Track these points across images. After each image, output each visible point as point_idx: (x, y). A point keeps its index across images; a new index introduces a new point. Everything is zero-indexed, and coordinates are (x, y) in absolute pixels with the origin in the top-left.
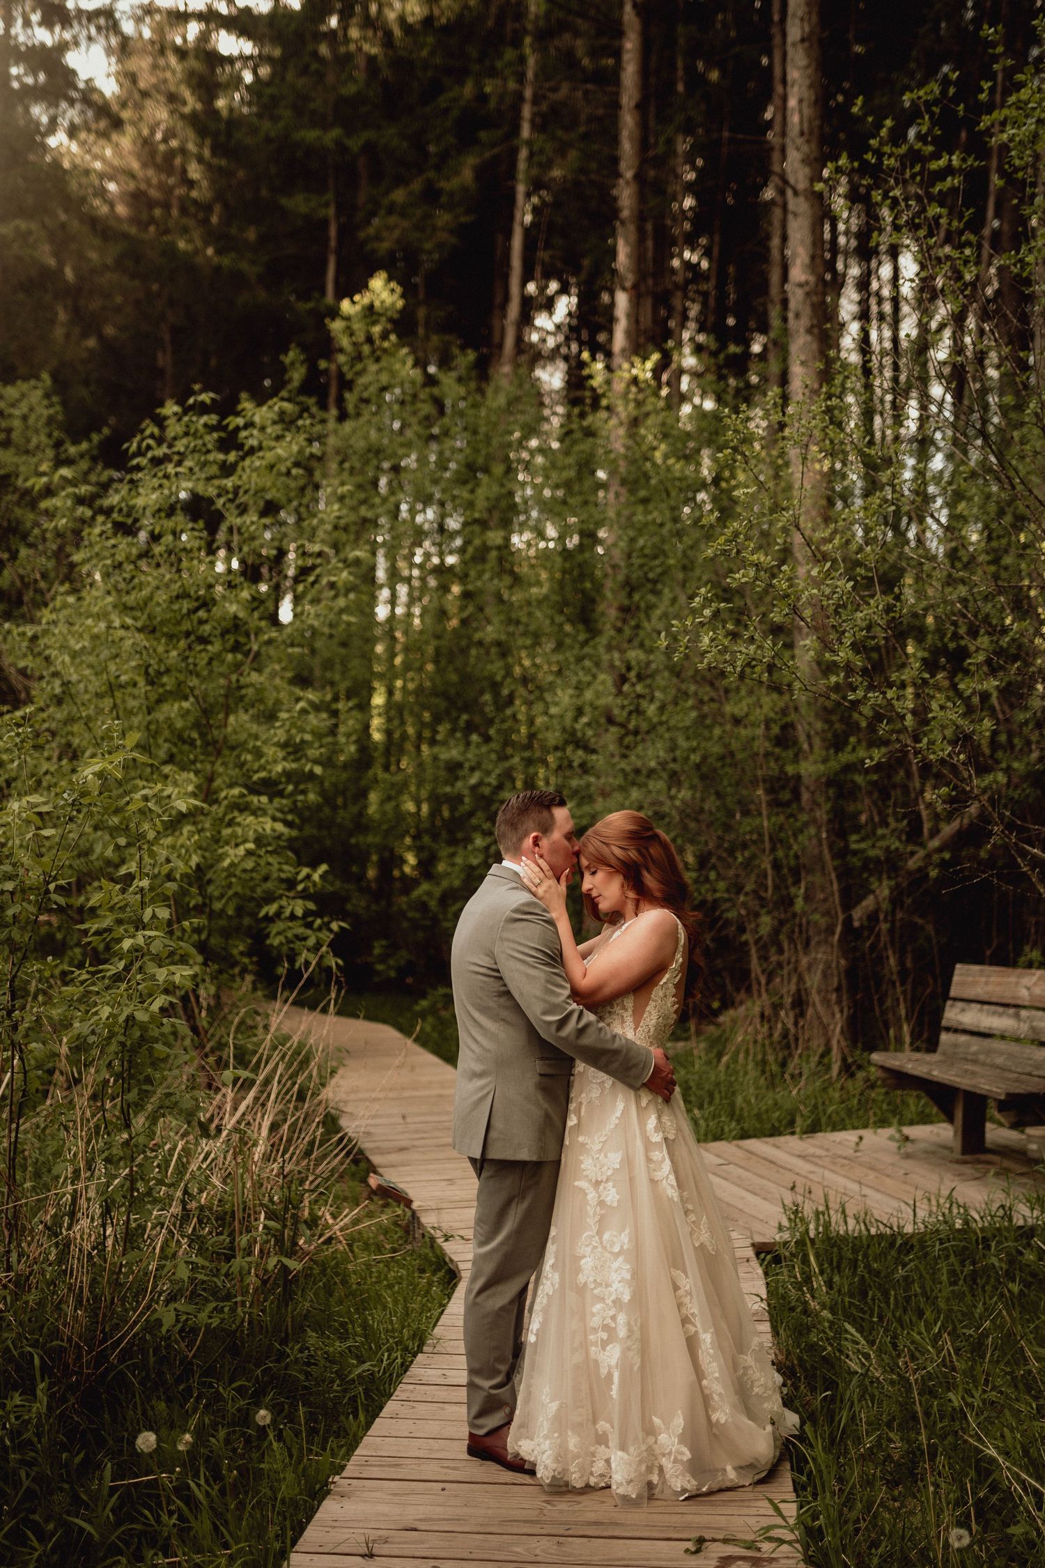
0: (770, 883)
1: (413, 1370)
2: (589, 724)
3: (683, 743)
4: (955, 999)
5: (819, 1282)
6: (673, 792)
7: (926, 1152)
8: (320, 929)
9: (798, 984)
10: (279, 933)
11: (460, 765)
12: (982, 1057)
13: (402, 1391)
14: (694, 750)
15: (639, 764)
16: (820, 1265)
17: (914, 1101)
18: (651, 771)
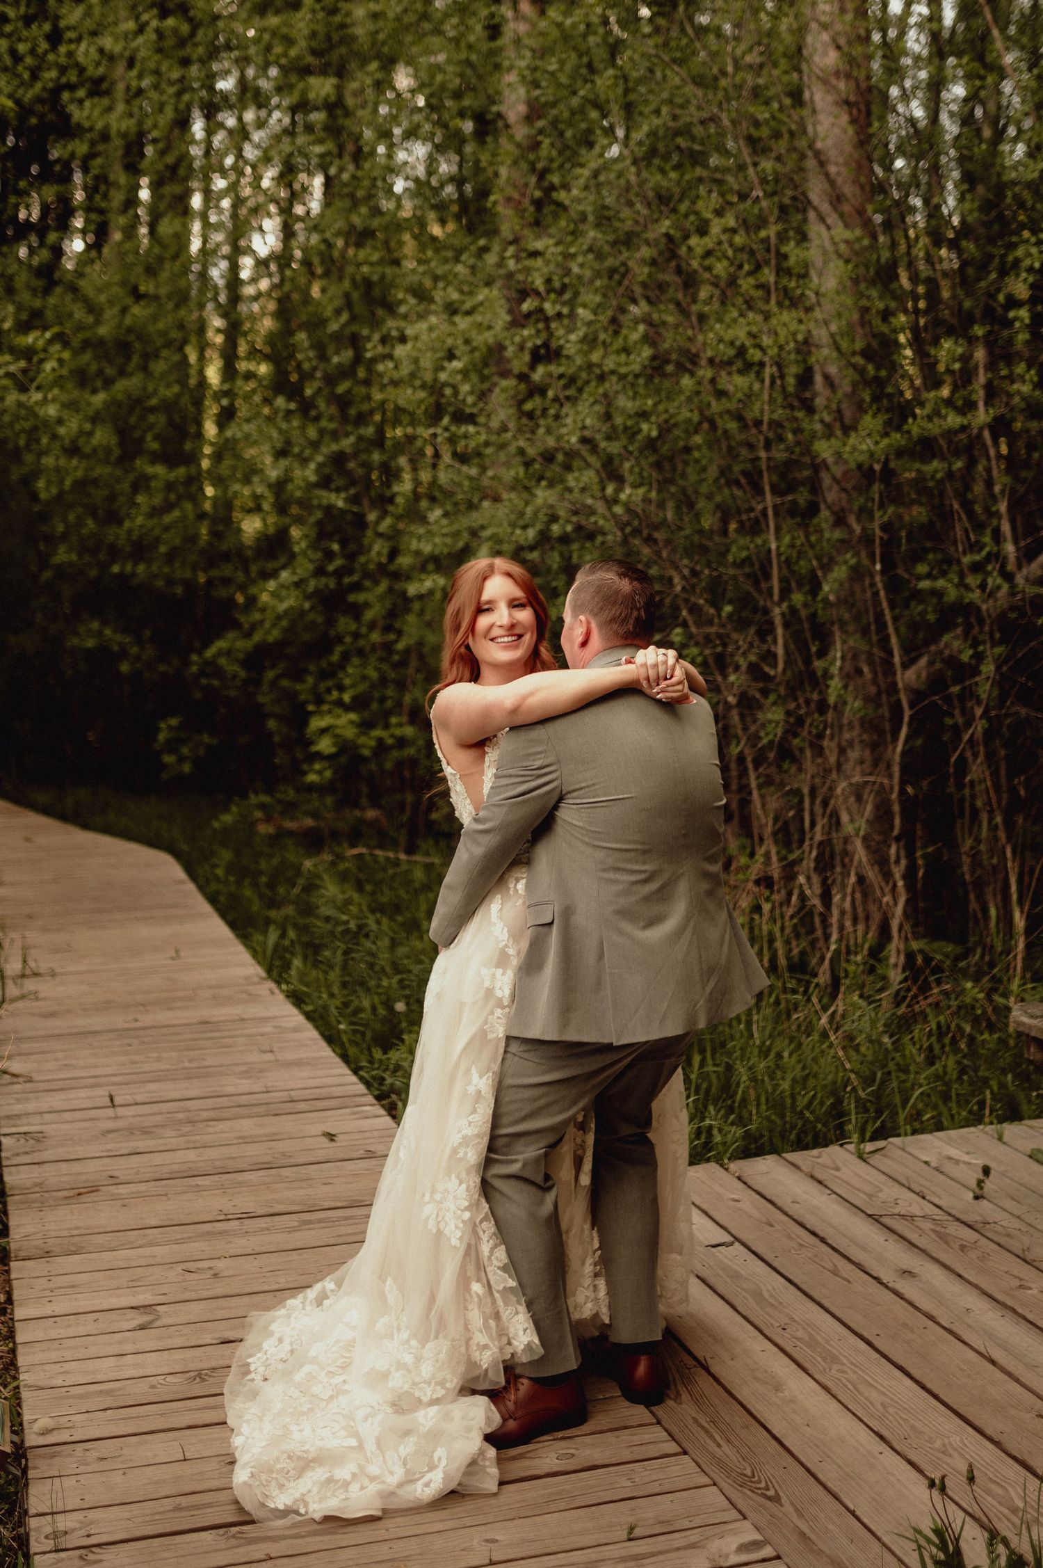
0: (779, 650)
6: (610, 490)
9: (828, 831)
14: (643, 415)
15: (551, 442)
18: (571, 454)
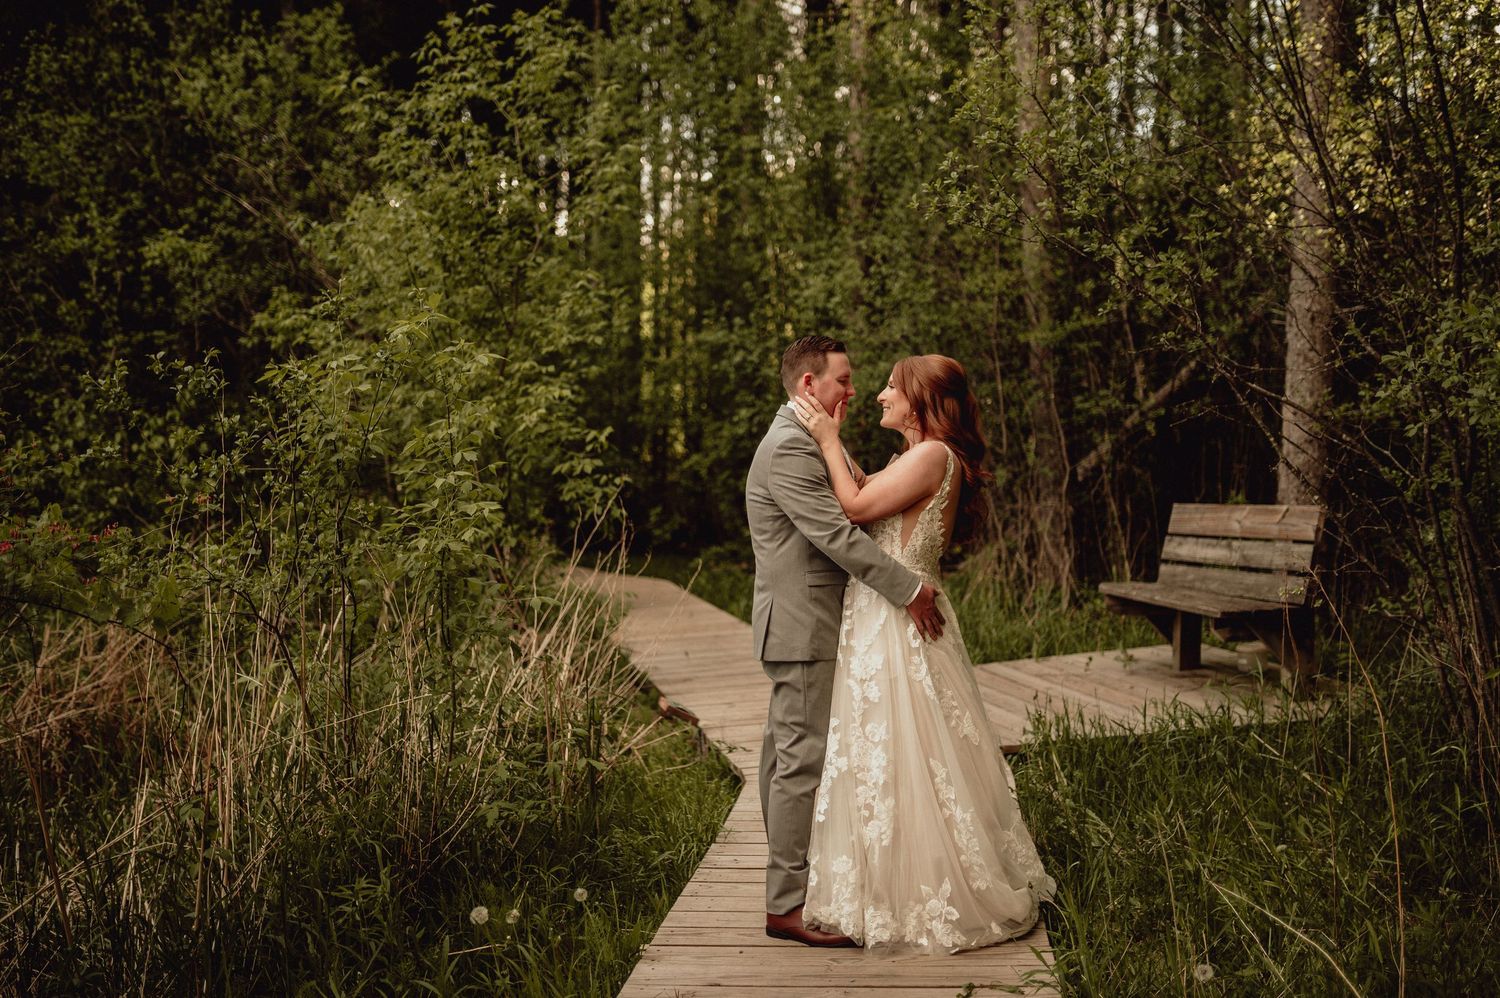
0: (1004, 441)
1: (708, 857)
2: (839, 303)
3: (924, 317)
4: (1172, 535)
5: (1061, 778)
7: (1148, 669)
8: (606, 484)
9: (1030, 529)
10: (569, 491)
11: (725, 346)
12: (1198, 584)
13: (699, 874)
14: (933, 323)
15: (886, 338)
16: (1062, 763)
17: (1136, 627)
18: (896, 344)
